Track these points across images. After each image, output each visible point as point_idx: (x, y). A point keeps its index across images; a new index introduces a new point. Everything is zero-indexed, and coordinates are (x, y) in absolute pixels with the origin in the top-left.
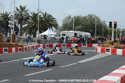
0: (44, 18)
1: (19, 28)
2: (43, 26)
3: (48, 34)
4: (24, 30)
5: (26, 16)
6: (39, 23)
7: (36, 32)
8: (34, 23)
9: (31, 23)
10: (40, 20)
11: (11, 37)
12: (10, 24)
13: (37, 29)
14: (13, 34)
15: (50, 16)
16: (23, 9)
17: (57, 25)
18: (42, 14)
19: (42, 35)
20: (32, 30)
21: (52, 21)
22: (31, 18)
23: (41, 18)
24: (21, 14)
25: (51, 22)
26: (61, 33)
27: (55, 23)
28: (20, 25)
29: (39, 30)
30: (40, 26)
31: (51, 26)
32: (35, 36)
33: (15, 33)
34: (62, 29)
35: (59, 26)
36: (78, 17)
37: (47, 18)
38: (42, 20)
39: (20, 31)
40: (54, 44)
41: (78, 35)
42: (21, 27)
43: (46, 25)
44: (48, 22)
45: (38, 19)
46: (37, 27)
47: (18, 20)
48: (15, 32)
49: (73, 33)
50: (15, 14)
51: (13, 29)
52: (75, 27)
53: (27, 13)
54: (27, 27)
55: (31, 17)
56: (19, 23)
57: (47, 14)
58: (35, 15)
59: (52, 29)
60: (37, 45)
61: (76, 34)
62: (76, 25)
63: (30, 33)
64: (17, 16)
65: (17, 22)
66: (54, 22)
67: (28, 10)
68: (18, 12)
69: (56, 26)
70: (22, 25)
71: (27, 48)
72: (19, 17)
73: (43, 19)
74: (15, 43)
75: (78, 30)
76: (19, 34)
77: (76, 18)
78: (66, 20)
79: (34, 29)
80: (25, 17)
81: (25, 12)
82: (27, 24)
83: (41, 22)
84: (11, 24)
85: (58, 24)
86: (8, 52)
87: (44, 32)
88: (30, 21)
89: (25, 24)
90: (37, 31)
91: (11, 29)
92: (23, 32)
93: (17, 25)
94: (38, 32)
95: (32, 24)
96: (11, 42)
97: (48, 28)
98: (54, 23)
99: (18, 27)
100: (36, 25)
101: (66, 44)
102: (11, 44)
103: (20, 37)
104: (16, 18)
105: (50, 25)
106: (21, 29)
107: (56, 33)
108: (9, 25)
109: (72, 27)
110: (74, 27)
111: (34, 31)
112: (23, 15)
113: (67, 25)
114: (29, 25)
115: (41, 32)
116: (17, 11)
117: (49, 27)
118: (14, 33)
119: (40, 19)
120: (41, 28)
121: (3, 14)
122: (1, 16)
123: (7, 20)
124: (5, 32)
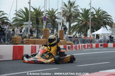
0: (96, 14)
2: (95, 25)
3: (102, 34)
4: (73, 29)
5: (75, 12)
6: (91, 21)
8: (85, 21)
9: (81, 20)
10: (92, 17)
11: (59, 34)
12: (58, 18)
13: (89, 28)
14: (60, 29)
15: (104, 12)
16: (71, 4)
17: (113, 23)
19: (94, 35)
21: (106, 18)
22: (81, 15)
23: (94, 15)
24: (70, 11)
25: (105, 20)
27: (110, 21)
29: (91, 29)
30: (92, 24)
31: (105, 24)
33: (63, 29)
37: (100, 15)
38: (94, 18)
39: (68, 30)
40: (109, 44)
42: (70, 26)
43: (99, 23)
44: (101, 19)
45: (89, 16)
46: (89, 26)
47: (66, 18)
48: (63, 27)
50: (63, 11)
51: (60, 25)
53: (77, 10)
54: (76, 25)
55: (81, 13)
56: (67, 21)
57: (100, 10)
58: (87, 12)
59: (106, 28)
60: (89, 44)
63: (80, 32)
64: (64, 13)
65: (65, 20)
66: (108, 19)
67: (77, 6)
68: (66, 9)
69: (111, 24)
71: (78, 47)
72: (67, 14)
73: (96, 16)
74: (63, 41)
76: (67, 33)
79: (85, 28)
80: (74, 14)
81: (75, 8)
82: (77, 22)
87: (96, 31)
88: (80, 19)
89: (74, 22)
90: (88, 30)
92: (72, 32)
93: (65, 24)
95: (83, 21)
97: (102, 27)
100: (87, 23)
103: (69, 36)
105: (103, 23)
106: (69, 28)
111: (84, 30)
112: (72, 12)
114: (78, 23)
115: (93, 31)
116: (65, 7)
117: (102, 25)
118: (62, 29)
119: (92, 15)
120: (94, 27)
121: (48, 10)
122: (47, 14)
123: (53, 18)
124: (52, 29)
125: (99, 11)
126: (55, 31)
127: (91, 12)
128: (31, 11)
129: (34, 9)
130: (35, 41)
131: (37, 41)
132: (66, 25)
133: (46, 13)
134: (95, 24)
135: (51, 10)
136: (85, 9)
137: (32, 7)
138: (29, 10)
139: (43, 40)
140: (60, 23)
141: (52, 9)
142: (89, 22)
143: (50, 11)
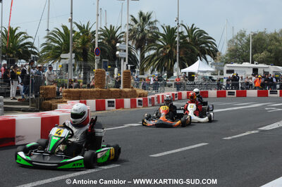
0: (188, 36)
1: (139, 58)
3: (199, 71)
4: (147, 63)
5: (151, 33)
6: (179, 48)
7: (172, 66)
8: (168, 48)
9: (162, 47)
10: (181, 41)
11: (122, 76)
12: (120, 50)
13: (175, 61)
14: (125, 69)
15: (202, 32)
16: (145, 18)
17: (217, 51)
18: (184, 29)
19: (185, 73)
20: (164, 63)
21: (206, 43)
22: (161, 37)
23: (184, 38)
24: (142, 30)
25: (203, 45)
26: (226, 68)
27: (213, 47)
28: (139, 52)
29: (179, 62)
30: (181, 53)
31: (203, 53)
32: (170, 75)
33: (129, 68)
34: (226, 60)
35: (219, 54)
36: (261, 34)
37: (195, 37)
38: (185, 41)
39: (139, 64)
40: (209, 91)
41: (260, 72)
42: (142, 56)
43: (193, 51)
44: (197, 45)
45: (177, 39)
46: (176, 56)
47: (135, 42)
48: (129, 66)
49: (249, 67)
50: (130, 30)
51: (125, 61)
52: (254, 56)
53: (155, 28)
54: (154, 55)
55: (162, 35)
56: (137, 49)
57: (195, 29)
58: (171, 32)
59: (206, 59)
60: (175, 93)
61: (255, 70)
62: (255, 51)
63: (160, 68)
64: (133, 34)
65: (134, 46)
66: (209, 45)
67: (156, 21)
68: (136, 26)
69: (214, 53)
70: (144, 52)
71: (155, 100)
72: (137, 36)
73: (188, 38)
74: (130, 89)
75: (260, 62)
76: (137, 70)
77: (256, 36)
78: (236, 41)
79: (168, 61)
80: (150, 35)
81: (151, 26)
82: (155, 49)
83: (184, 45)
84: (122, 50)
85: (219, 50)
86: (117, 108)
87: (189, 66)
88: (161, 43)
89: (150, 49)
90: (174, 63)
91: (122, 61)
92: (147, 67)
93: (134, 52)
94: (176, 65)
95: (165, 49)
96: (121, 88)
97: (199, 58)
98: (209, 47)
99: (135, 57)
100: (172, 52)
101: (235, 91)
102: (121, 91)
103: (140, 76)
104: (130, 38)
105: (201, 51)
106: (141, 60)
107: (214, 67)
108: (117, 53)
109: (248, 55)
110: (252, 55)
111: (168, 65)
112: (146, 32)
113: (236, 50)
114: (157, 52)
115: (182, 67)
116: (133, 23)
117: (198, 55)
118: (127, 69)
119: (181, 38)
120: (184, 58)
121: (104, 29)
122: (101, 35)
123: (113, 42)
124: (109, 67)
125: (192, 30)
126: (116, 70)
127: (180, 31)
128: (74, 32)
129: (79, 27)
130: (81, 92)
131: (85, 91)
132: (137, 56)
133: (99, 33)
134: (186, 54)
135: (109, 28)
136: (169, 27)
137: (75, 23)
138: (69, 28)
139: (95, 89)
140: (125, 59)
141: (111, 26)
142: (176, 50)
143: (107, 30)
